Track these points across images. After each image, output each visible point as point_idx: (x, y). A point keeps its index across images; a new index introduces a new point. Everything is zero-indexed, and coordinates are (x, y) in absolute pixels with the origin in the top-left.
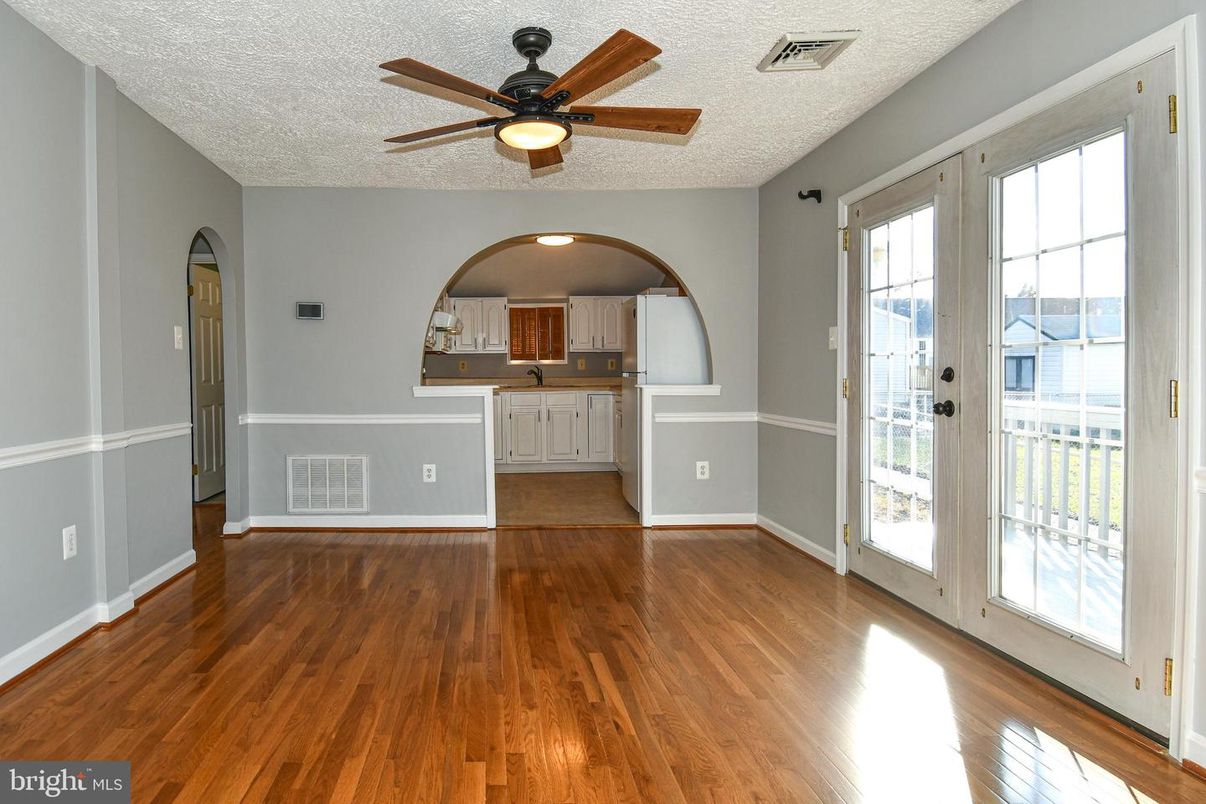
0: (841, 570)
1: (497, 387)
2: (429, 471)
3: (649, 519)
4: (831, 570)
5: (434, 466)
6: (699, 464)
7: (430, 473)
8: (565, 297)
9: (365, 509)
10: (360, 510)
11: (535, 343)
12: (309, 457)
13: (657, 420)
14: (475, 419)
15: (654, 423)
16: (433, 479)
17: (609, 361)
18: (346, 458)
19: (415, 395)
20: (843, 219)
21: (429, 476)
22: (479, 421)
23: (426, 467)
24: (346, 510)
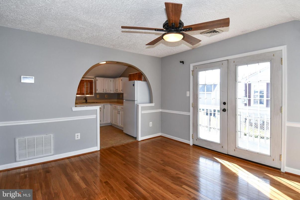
0: (191, 144)
1: (101, 106)
2: (78, 135)
3: (140, 138)
4: (189, 145)
5: (80, 134)
6: (150, 123)
7: (78, 136)
8: (93, 77)
9: (52, 153)
10: (50, 154)
11: (85, 90)
12: (26, 138)
13: (142, 113)
14: (94, 117)
15: (141, 114)
16: (79, 138)
17: (106, 95)
18: (43, 136)
19: (73, 110)
20: (191, 69)
21: (78, 137)
22: (95, 117)
23: (76, 134)
24: (44, 155)
